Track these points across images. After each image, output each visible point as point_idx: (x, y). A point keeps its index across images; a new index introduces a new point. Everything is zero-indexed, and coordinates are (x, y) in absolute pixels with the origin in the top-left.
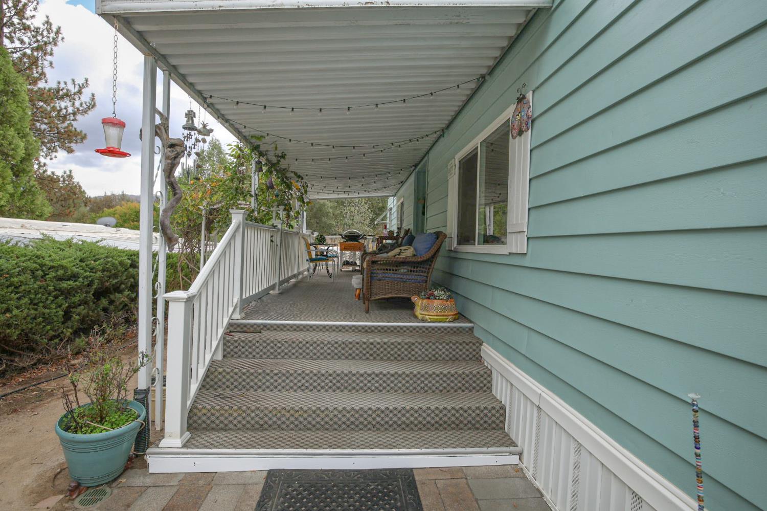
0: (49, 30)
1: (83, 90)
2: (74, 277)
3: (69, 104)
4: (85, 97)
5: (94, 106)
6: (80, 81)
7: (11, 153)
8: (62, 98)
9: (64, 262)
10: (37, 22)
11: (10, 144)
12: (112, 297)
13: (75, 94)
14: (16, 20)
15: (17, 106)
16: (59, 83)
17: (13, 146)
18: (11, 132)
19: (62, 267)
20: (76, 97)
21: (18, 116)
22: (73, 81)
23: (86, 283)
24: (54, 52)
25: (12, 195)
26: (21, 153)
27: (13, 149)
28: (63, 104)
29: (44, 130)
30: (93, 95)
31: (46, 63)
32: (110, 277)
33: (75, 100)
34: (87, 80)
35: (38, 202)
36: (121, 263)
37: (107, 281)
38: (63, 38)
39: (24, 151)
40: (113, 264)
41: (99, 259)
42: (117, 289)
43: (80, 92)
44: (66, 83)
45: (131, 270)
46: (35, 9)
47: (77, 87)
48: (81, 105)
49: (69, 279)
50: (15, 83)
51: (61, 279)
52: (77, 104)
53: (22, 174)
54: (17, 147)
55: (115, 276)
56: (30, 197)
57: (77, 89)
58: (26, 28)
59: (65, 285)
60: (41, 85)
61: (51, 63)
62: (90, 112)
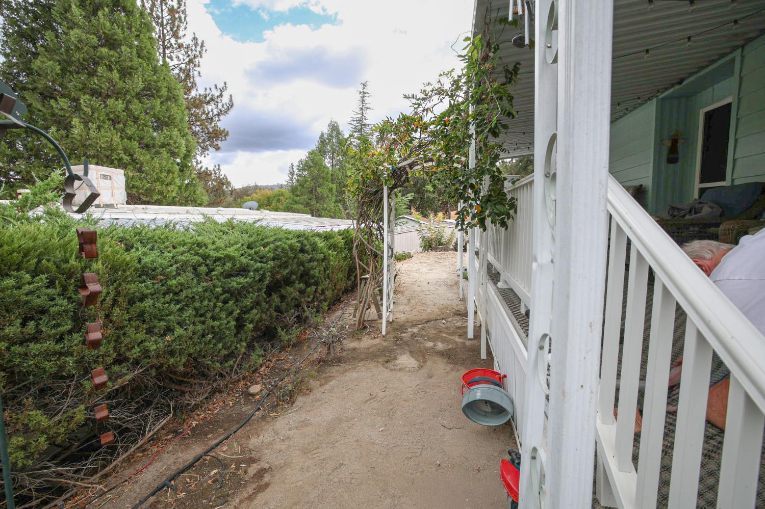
0: (196, 44)
1: (223, 93)
2: (243, 271)
3: (214, 107)
4: (225, 99)
5: (232, 106)
6: (221, 85)
7: (176, 151)
8: (208, 103)
9: (231, 251)
10: (187, 40)
11: (175, 143)
12: (283, 292)
13: (217, 97)
14: (173, 41)
15: (178, 109)
16: (206, 89)
17: (177, 145)
18: (175, 132)
19: (229, 258)
20: (219, 100)
21: (179, 118)
22: (216, 86)
23: (257, 278)
24: (200, 64)
25: (180, 188)
26: (183, 150)
27: (177, 147)
28: (210, 108)
29: (198, 131)
30: (231, 96)
31: (196, 73)
32: (280, 267)
33: (218, 102)
34: (225, 83)
35: (198, 192)
36: (291, 247)
37: (278, 273)
38: (206, 50)
39: (185, 149)
40: (283, 249)
41: (268, 244)
42: (288, 282)
43: (221, 95)
44: (210, 89)
45: (300, 255)
46: (185, 28)
47: (219, 90)
48: (223, 106)
49: (237, 275)
50: (175, 89)
51: (229, 275)
52: (220, 106)
53: (185, 169)
54: (180, 144)
55: (284, 265)
56: (192, 188)
57: (219, 93)
58: (180, 46)
59: (235, 283)
60: (193, 93)
61: (199, 73)
62: (229, 112)
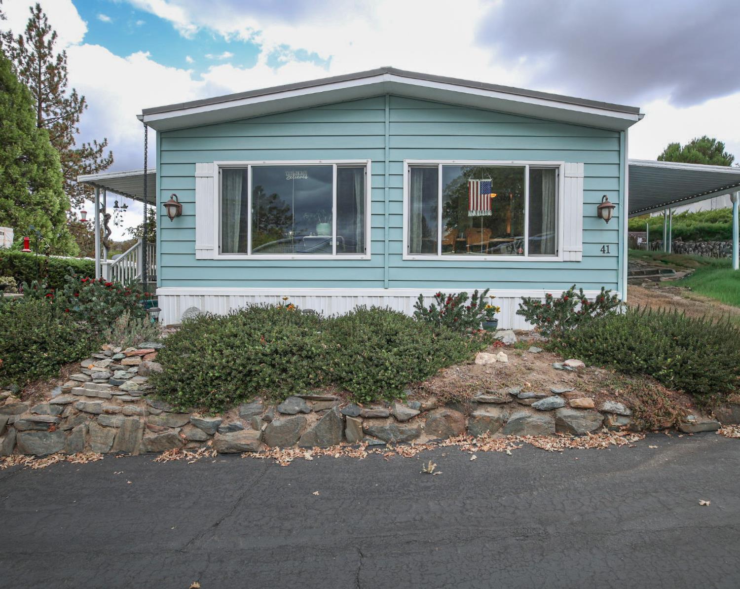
0: (76, 100)
1: (103, 149)
3: (92, 161)
4: (105, 155)
5: (112, 162)
6: (100, 141)
7: (51, 208)
8: (86, 157)
10: (67, 96)
11: (50, 202)
13: (96, 153)
14: (51, 96)
15: (54, 172)
16: (84, 145)
17: (52, 203)
18: (51, 193)
20: (98, 155)
21: (55, 180)
22: (95, 142)
24: (80, 118)
25: (52, 240)
26: (57, 207)
27: (51, 206)
28: (88, 162)
29: (74, 185)
30: (111, 152)
31: (73, 130)
33: (97, 158)
34: (106, 140)
35: (70, 245)
38: (86, 106)
39: (59, 206)
43: (101, 151)
44: (89, 144)
46: (65, 85)
47: (98, 146)
48: (102, 161)
50: (52, 155)
52: (99, 161)
53: (58, 224)
54: (55, 203)
56: (64, 241)
57: (98, 148)
58: (58, 102)
60: (71, 147)
61: (77, 130)
62: (108, 167)
